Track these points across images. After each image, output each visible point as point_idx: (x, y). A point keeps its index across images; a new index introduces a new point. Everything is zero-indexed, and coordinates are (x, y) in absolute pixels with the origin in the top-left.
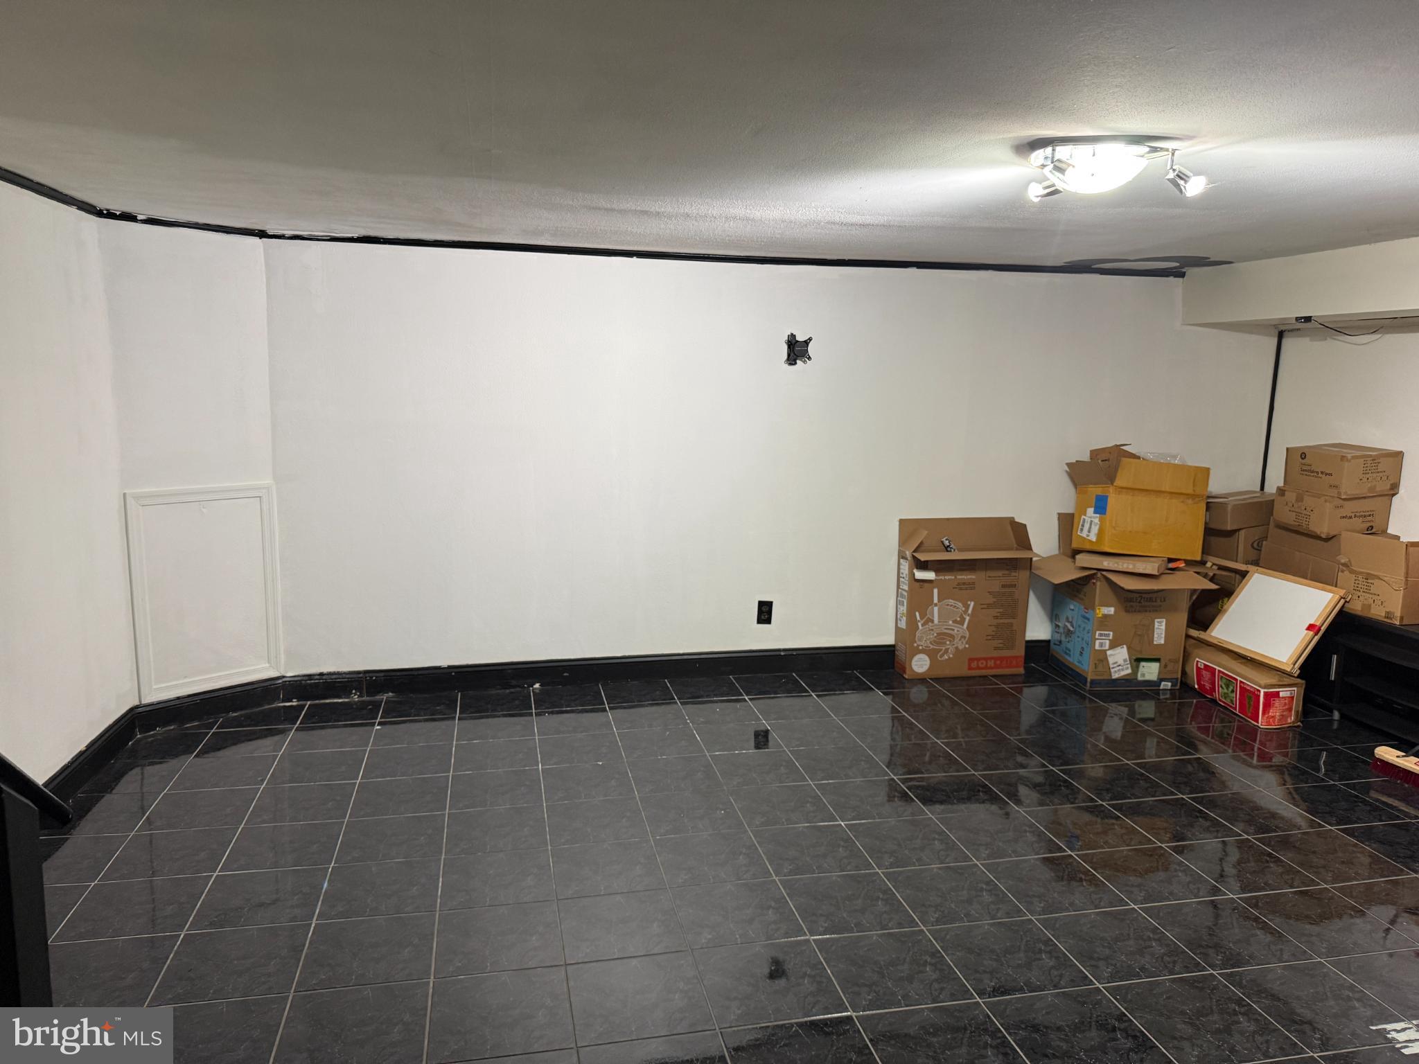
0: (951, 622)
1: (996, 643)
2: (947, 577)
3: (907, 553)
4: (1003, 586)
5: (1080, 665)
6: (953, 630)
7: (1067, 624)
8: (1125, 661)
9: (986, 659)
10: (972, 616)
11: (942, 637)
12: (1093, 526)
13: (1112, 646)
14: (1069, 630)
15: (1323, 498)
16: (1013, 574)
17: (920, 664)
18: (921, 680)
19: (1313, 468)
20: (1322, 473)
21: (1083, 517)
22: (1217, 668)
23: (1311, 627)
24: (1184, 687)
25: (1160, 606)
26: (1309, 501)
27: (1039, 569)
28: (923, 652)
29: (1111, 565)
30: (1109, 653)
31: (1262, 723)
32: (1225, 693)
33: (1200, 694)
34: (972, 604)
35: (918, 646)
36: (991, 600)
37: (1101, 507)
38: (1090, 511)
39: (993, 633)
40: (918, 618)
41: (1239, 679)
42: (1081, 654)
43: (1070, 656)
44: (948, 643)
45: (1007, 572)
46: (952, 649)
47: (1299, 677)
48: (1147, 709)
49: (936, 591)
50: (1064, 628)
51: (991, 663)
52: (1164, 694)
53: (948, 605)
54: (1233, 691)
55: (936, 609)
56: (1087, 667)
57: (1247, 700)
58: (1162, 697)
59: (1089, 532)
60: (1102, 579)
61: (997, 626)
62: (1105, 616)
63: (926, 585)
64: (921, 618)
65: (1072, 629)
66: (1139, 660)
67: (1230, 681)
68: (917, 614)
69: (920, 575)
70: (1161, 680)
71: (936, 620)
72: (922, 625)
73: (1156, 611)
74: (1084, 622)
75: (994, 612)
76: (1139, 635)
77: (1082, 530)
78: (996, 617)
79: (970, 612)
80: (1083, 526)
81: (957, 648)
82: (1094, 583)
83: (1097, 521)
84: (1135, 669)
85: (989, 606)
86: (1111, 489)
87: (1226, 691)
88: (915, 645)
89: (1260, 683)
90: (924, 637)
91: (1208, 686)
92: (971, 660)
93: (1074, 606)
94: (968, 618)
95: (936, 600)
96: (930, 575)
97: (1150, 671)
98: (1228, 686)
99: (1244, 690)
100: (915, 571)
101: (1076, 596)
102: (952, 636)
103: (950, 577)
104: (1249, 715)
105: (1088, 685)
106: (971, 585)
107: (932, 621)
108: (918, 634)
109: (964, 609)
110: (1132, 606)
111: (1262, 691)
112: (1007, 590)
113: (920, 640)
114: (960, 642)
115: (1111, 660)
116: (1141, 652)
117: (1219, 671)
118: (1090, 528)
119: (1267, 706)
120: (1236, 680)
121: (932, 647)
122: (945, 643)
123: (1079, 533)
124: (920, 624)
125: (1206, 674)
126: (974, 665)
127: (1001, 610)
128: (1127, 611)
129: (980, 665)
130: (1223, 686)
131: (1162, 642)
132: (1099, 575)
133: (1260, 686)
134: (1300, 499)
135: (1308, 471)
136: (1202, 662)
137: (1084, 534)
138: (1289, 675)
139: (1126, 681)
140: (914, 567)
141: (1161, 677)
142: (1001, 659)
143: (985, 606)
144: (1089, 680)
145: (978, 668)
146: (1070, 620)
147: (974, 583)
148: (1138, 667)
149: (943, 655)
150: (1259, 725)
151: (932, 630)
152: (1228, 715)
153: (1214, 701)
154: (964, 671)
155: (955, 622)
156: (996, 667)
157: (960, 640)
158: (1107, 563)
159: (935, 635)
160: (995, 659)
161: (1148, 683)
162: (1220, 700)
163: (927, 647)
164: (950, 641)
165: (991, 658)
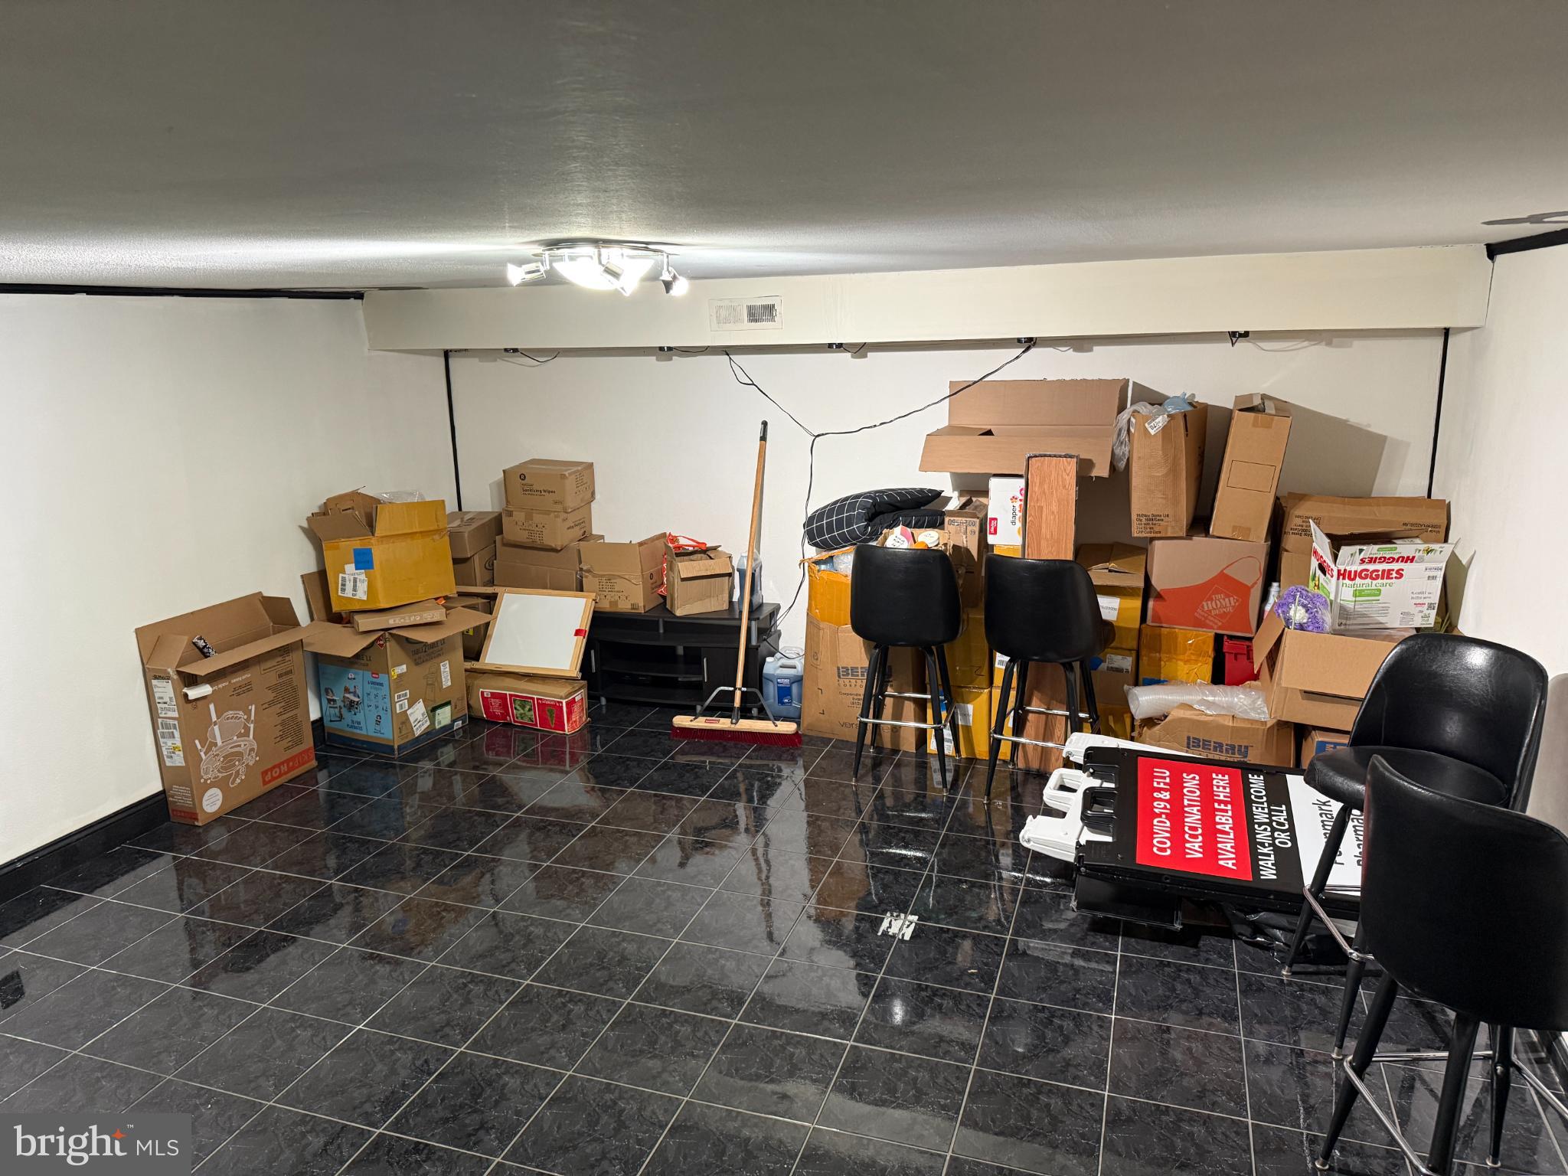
0: (235, 738)
1: (285, 743)
2: (220, 686)
3: (169, 670)
4: (280, 676)
5: (379, 735)
6: (240, 746)
7: (347, 695)
8: (423, 714)
9: (278, 766)
10: (255, 722)
11: (231, 759)
12: (358, 584)
13: (410, 706)
14: (352, 702)
15: (552, 515)
16: (287, 658)
17: (212, 802)
18: (219, 820)
19: (535, 487)
20: (545, 491)
21: (341, 575)
22: (508, 693)
23: (578, 633)
24: (473, 722)
25: (442, 649)
26: (538, 518)
27: (309, 644)
28: (212, 785)
29: (397, 622)
30: (409, 712)
31: (567, 730)
32: (521, 714)
33: (491, 721)
34: (253, 708)
35: (206, 780)
36: (271, 696)
37: (363, 560)
38: (350, 568)
39: (281, 733)
40: (199, 747)
41: (535, 697)
42: (378, 722)
43: (361, 729)
44: (237, 763)
45: (280, 659)
46: (242, 769)
47: (582, 679)
48: (448, 754)
49: (212, 707)
50: (343, 701)
51: (284, 768)
52: (458, 735)
53: (228, 719)
54: (530, 710)
55: (216, 728)
56: (389, 734)
57: (548, 714)
58: (457, 738)
59: (355, 590)
60: (391, 639)
61: (283, 723)
62: (400, 676)
63: (199, 703)
64: (203, 747)
65: (356, 699)
66: (434, 709)
67: (524, 700)
68: (197, 742)
69: (194, 693)
70: (454, 721)
71: (219, 743)
72: (206, 754)
73: (440, 655)
74: (376, 688)
75: (277, 708)
76: (431, 685)
77: (343, 590)
78: (280, 714)
79: (253, 718)
80: (343, 585)
81: (247, 765)
82: (381, 645)
83: (363, 577)
84: (432, 720)
85: (271, 704)
86: (373, 540)
87: (522, 711)
88: (202, 781)
89: (556, 694)
90: (210, 767)
91: (498, 712)
92: (265, 773)
93: (355, 674)
94: (252, 726)
95: (214, 718)
96: (205, 690)
97: (444, 716)
98: (523, 707)
99: (543, 706)
100: (185, 690)
101: (356, 663)
102: (240, 754)
103: (224, 685)
104: (553, 726)
105: (396, 753)
106: (247, 687)
107: (216, 745)
108: (203, 766)
109: (245, 717)
110: (420, 658)
111: (564, 702)
112: (284, 678)
113: (206, 774)
114: (250, 758)
115: (412, 719)
116: (435, 701)
117: (511, 695)
118: (355, 586)
119: (570, 713)
120: (533, 699)
121: (220, 775)
122: (234, 765)
123: (340, 594)
124: (202, 754)
125: (496, 702)
126: (268, 777)
127: (283, 704)
128: (417, 664)
129: (274, 775)
130: (518, 707)
131: (449, 683)
132: (387, 634)
133: (561, 698)
134: (529, 517)
135: (528, 490)
136: (487, 692)
137: (349, 593)
138: (574, 679)
139: (427, 734)
140: (182, 686)
141: (454, 718)
142: (292, 759)
143: (266, 706)
144: (396, 747)
145: (274, 779)
146: (352, 690)
147: (249, 684)
148: (434, 716)
149: (234, 780)
150: (567, 732)
151: (217, 755)
152: (529, 733)
153: (509, 725)
154: (258, 789)
155: (240, 735)
156: (290, 769)
157: (249, 754)
158: (392, 621)
159: (222, 759)
160: (287, 761)
161: (445, 728)
162: (515, 721)
163: (215, 778)
164: (239, 760)
165: (283, 763)
